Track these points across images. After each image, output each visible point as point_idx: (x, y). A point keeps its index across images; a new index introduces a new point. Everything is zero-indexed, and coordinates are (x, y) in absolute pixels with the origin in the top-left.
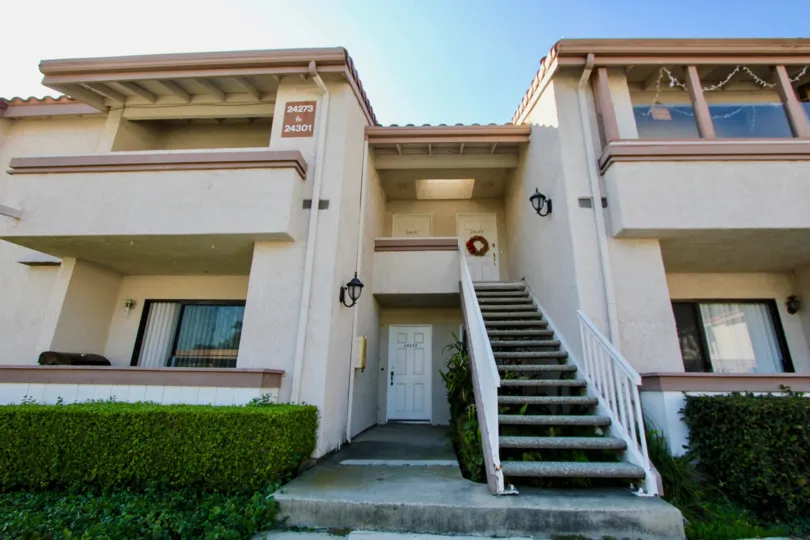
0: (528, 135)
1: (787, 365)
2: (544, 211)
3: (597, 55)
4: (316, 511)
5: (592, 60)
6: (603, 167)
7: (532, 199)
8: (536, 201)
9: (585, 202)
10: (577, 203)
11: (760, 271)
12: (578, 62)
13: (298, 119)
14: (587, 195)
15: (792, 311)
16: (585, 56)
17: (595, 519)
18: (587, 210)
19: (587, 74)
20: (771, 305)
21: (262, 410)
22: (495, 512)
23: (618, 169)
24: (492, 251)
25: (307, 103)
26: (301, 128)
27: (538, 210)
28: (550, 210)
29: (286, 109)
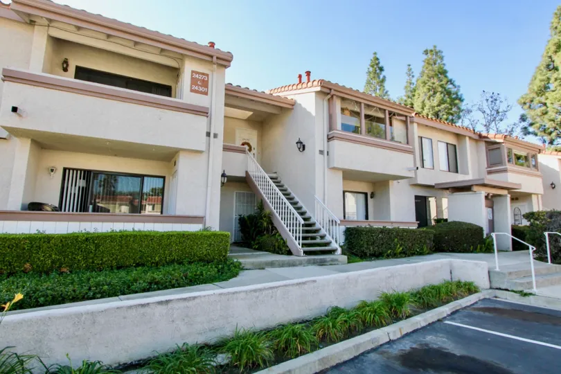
0: (293, 105)
1: (367, 218)
2: (301, 150)
3: (335, 90)
4: (253, 264)
5: (333, 92)
6: (329, 139)
7: (297, 143)
8: (299, 144)
9: (321, 152)
10: (318, 152)
11: (364, 181)
12: (328, 91)
13: (199, 83)
14: (322, 149)
15: (372, 197)
16: (330, 89)
17: (328, 260)
18: (322, 156)
19: (329, 96)
20: (366, 194)
21: (205, 233)
22: (304, 260)
23: (335, 143)
24: (253, 151)
25: (203, 74)
26: (201, 89)
27: (299, 149)
28: (304, 149)
29: (192, 75)
